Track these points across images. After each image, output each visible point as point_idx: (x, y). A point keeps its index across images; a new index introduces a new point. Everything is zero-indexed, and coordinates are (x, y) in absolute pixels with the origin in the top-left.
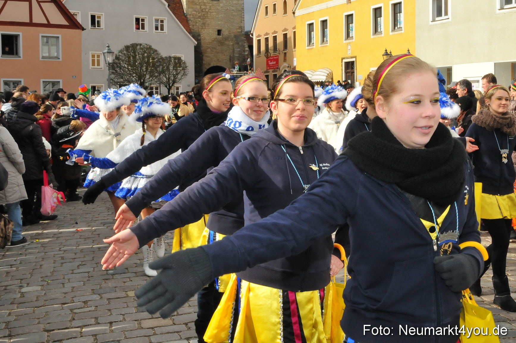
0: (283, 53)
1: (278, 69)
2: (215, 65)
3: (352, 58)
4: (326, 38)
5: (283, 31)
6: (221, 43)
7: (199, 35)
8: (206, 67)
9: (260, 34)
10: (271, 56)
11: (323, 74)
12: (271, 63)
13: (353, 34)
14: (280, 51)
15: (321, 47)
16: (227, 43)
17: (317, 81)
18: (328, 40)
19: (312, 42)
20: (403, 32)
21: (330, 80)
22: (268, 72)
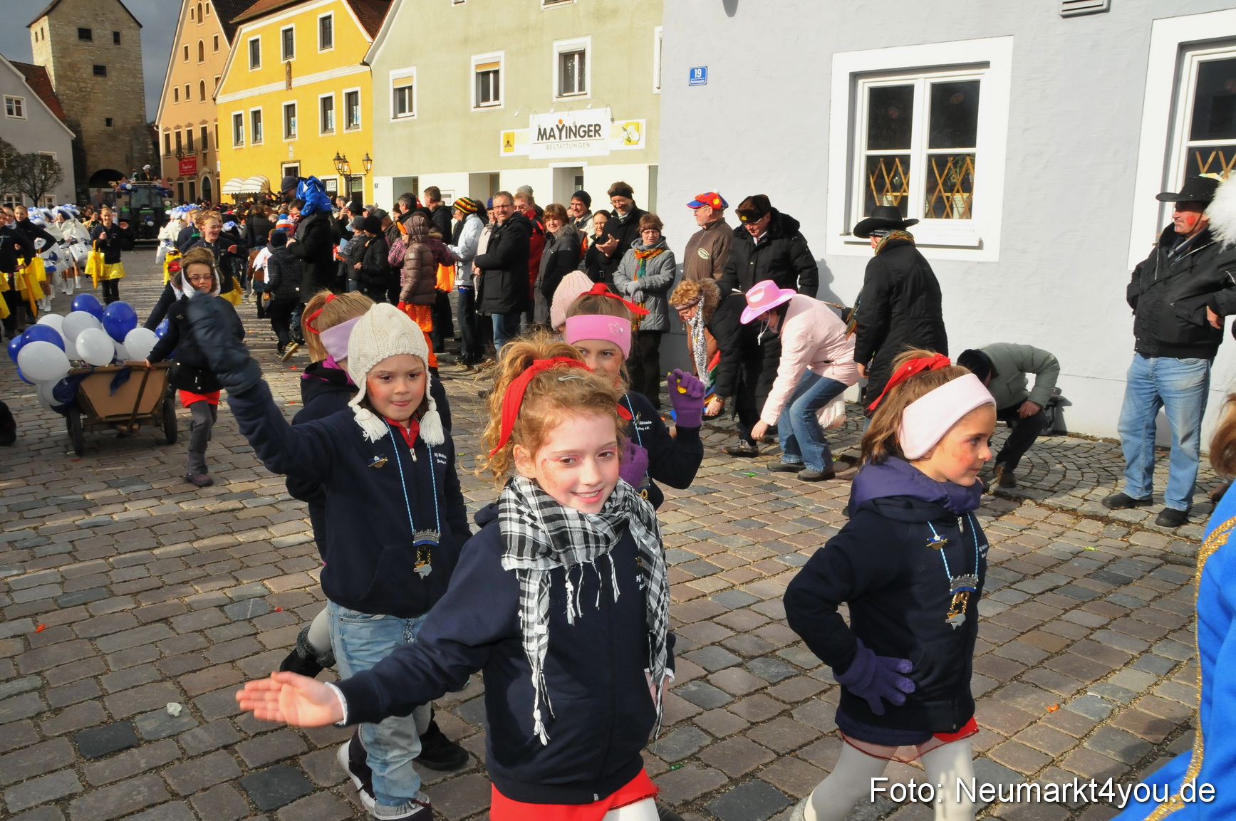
0: (201, 153)
1: (196, 176)
2: (105, 168)
3: (295, 162)
4: (260, 135)
5: (201, 123)
6: (113, 137)
7: (79, 125)
8: (92, 171)
9: (169, 127)
10: (185, 157)
11: (256, 183)
12: (186, 167)
13: (295, 130)
14: (197, 150)
15: (253, 146)
16: (121, 137)
17: (249, 192)
18: (262, 137)
19: (241, 141)
20: (360, 130)
21: (267, 192)
22: (183, 179)
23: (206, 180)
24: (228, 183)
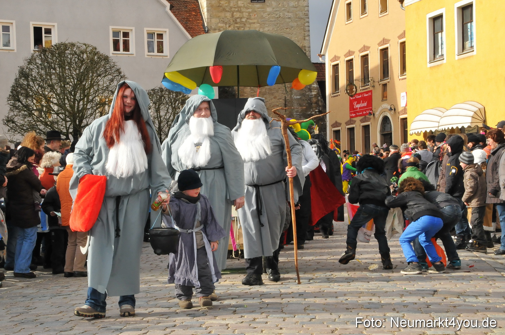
0: (380, 85)
1: (372, 116)
4: (470, 41)
5: (380, 44)
9: (338, 55)
10: (358, 92)
12: (358, 106)
14: (374, 82)
15: (458, 60)
17: (452, 128)
18: (474, 44)
19: (440, 54)
21: (480, 124)
22: (354, 122)
23: (386, 120)
24: (419, 118)
